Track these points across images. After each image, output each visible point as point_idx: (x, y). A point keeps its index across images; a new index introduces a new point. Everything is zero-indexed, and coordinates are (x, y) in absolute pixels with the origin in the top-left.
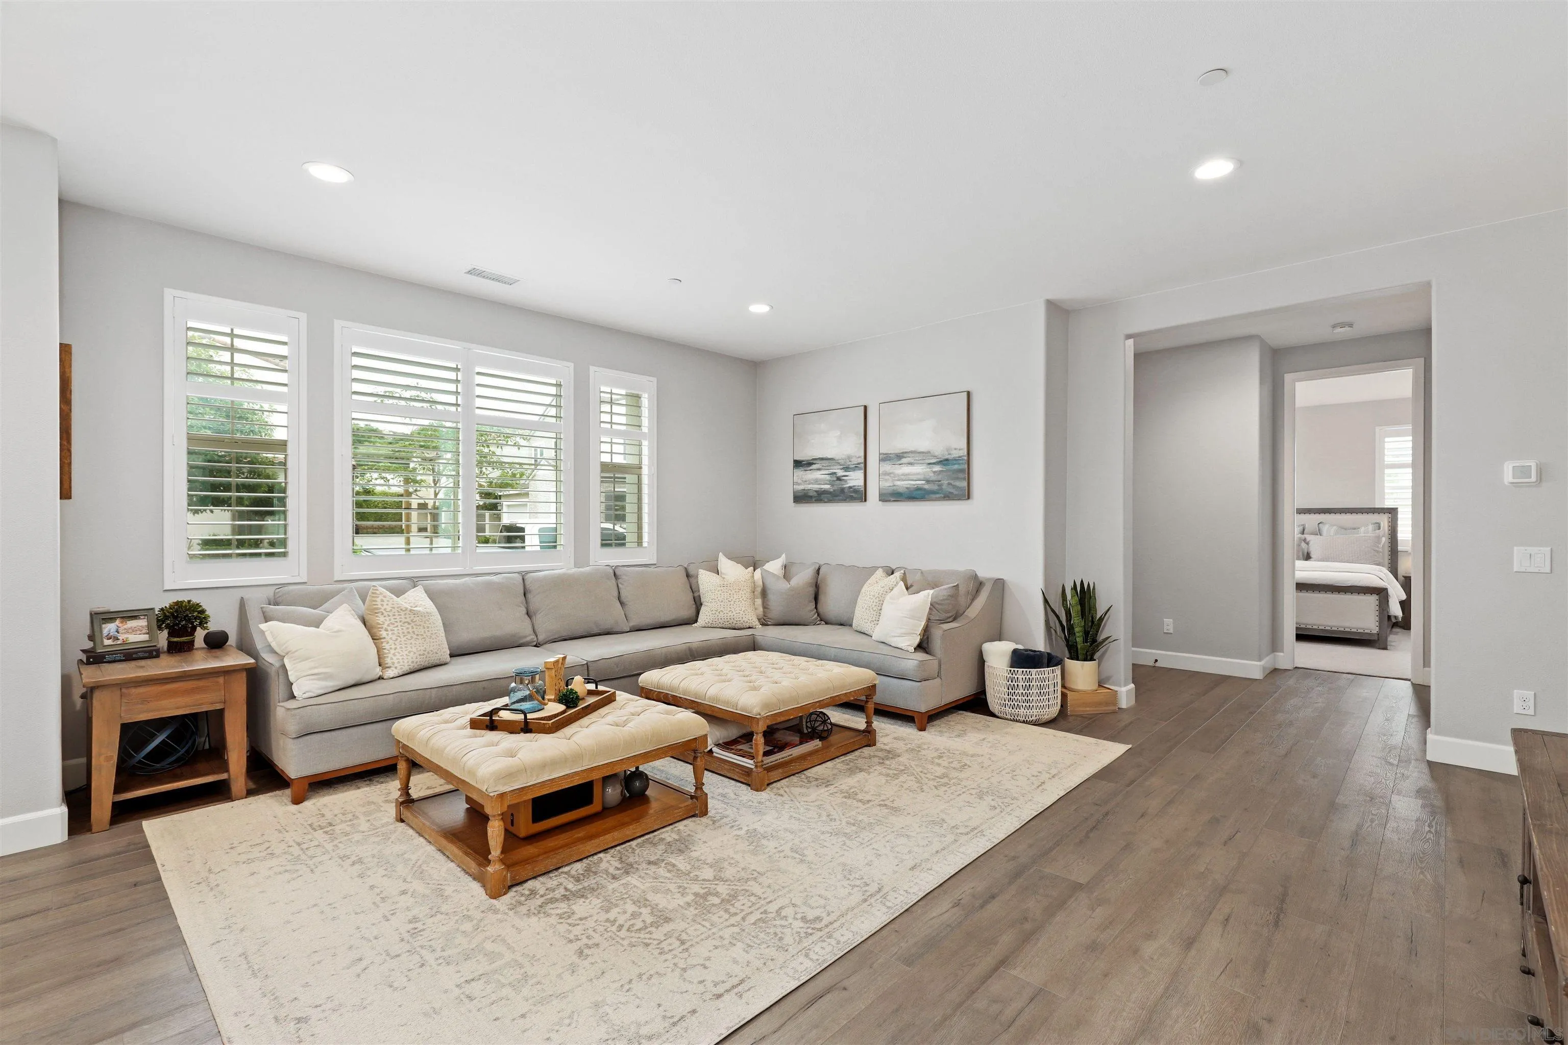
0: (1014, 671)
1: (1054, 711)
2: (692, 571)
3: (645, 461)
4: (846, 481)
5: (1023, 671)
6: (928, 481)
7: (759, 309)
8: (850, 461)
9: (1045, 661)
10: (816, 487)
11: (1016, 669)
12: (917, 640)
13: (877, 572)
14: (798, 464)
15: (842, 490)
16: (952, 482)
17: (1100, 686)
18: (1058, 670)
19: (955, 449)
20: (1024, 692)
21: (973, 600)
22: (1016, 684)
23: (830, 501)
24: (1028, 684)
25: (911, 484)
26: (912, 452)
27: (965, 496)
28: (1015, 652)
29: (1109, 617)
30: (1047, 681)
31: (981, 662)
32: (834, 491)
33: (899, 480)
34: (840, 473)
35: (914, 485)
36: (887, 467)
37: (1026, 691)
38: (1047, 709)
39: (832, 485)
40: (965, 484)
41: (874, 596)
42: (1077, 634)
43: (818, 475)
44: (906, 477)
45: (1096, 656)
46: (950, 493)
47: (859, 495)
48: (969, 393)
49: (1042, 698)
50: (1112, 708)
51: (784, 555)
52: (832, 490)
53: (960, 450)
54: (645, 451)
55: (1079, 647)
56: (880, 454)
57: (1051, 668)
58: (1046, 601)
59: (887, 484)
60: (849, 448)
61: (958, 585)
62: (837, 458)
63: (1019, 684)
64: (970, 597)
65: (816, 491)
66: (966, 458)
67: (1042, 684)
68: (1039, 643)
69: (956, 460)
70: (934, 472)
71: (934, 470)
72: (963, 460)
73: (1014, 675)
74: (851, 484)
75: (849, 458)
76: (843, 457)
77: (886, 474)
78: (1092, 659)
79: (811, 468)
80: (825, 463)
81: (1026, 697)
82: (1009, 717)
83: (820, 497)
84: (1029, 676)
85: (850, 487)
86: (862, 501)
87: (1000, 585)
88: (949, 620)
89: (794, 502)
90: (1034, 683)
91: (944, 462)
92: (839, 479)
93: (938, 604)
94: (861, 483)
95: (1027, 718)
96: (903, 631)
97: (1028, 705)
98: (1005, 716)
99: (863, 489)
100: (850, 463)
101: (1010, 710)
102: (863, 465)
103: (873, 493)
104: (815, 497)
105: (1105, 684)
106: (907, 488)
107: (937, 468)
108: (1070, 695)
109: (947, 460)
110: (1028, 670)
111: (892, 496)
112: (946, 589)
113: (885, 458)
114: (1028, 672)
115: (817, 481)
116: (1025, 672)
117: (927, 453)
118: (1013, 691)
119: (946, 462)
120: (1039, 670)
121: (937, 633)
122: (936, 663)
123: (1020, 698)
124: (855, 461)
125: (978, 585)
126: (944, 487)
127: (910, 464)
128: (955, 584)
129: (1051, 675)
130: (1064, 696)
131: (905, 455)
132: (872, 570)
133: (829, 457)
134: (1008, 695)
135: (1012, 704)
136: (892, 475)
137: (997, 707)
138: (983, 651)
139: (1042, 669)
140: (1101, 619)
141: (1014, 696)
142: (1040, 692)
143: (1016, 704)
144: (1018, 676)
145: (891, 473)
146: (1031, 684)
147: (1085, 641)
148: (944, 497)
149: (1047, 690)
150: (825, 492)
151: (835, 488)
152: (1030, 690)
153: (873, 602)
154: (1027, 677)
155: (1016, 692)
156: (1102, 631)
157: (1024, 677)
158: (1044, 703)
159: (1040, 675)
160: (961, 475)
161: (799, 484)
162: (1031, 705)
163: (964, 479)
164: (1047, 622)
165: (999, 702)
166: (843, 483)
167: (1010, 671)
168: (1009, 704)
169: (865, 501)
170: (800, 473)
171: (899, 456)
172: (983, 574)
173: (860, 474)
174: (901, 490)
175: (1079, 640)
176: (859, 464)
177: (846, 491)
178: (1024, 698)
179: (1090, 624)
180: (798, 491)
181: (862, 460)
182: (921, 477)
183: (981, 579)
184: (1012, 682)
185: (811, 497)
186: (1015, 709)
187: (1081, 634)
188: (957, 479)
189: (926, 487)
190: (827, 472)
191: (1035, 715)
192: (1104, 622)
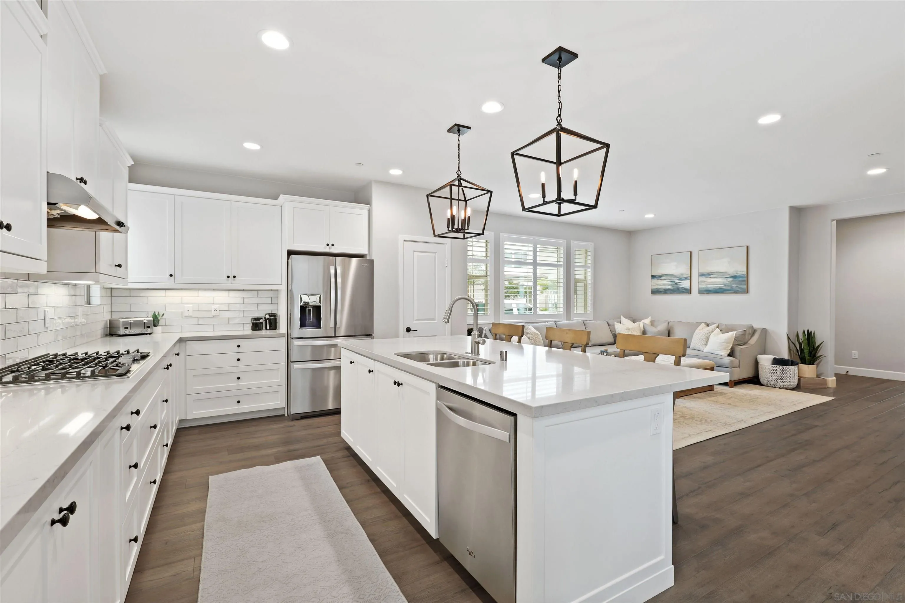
0: (775, 366)
1: (795, 384)
2: (610, 323)
3: (589, 277)
4: (680, 285)
5: (779, 367)
6: (725, 285)
7: (650, 216)
8: (682, 276)
9: (790, 363)
10: (664, 287)
11: (776, 366)
12: (728, 352)
13: (702, 324)
14: (653, 277)
15: (678, 289)
16: (738, 285)
17: (817, 377)
18: (796, 367)
19: (740, 271)
20: (780, 375)
21: (751, 337)
22: (776, 372)
23: (671, 293)
24: (782, 372)
25: (716, 286)
26: (716, 272)
27: (745, 292)
28: (775, 359)
29: (822, 347)
30: (791, 371)
31: (757, 363)
32: (674, 289)
33: (709, 285)
34: (677, 281)
35: (718, 287)
36: (703, 279)
37: (781, 375)
38: (791, 383)
39: (673, 286)
40: (745, 286)
41: (703, 334)
42: (806, 353)
43: (665, 282)
44: (713, 283)
45: (816, 363)
46: (737, 290)
47: (688, 291)
48: (747, 247)
49: (789, 378)
50: (824, 386)
51: (650, 317)
52: (672, 289)
53: (743, 271)
54: (589, 273)
55: (806, 358)
56: (699, 273)
57: (794, 366)
58: (789, 338)
59: (703, 286)
60: (682, 269)
61: (746, 330)
62: (675, 274)
63: (777, 372)
64: (750, 336)
65: (664, 289)
66: (746, 275)
67: (789, 372)
68: (785, 355)
69: (741, 276)
70: (729, 281)
71: (729, 280)
72: (745, 276)
73: (775, 368)
74: (683, 286)
75: (682, 274)
76: (679, 274)
77: (702, 282)
78: (813, 364)
79: (661, 279)
80: (668, 277)
81: (781, 378)
82: (772, 386)
83: (666, 292)
84: (783, 369)
85: (682, 288)
86: (689, 294)
87: (764, 331)
88: (741, 345)
89: (651, 294)
90: (785, 372)
91: (734, 277)
92: (676, 284)
93: (738, 338)
94: (689, 285)
95: (781, 386)
96: (722, 348)
97: (782, 381)
98: (770, 385)
99: (689, 288)
100: (682, 277)
101: (772, 383)
102: (689, 278)
103: (695, 290)
104: (663, 291)
105: (820, 376)
106: (714, 288)
107: (730, 279)
108: (802, 380)
109: (735, 276)
110: (782, 366)
111: (704, 292)
112: (740, 332)
113: (702, 275)
114: (782, 367)
115: (664, 285)
116: (780, 367)
117: (725, 273)
118: (774, 375)
119: (735, 277)
120: (787, 366)
121: (738, 349)
122: (738, 361)
123: (778, 378)
124: (685, 276)
125: (754, 331)
126: (734, 288)
127: (716, 277)
128: (745, 330)
129: (793, 369)
130: (799, 380)
131: (713, 274)
132: (698, 324)
133: (671, 274)
134: (772, 376)
135: (774, 380)
136: (706, 282)
137: (766, 382)
138: (757, 358)
139: (789, 366)
140: (818, 346)
141: (775, 377)
142: (788, 376)
143: (776, 380)
144: (777, 368)
145: (705, 282)
146: (784, 372)
147: (810, 356)
148: (734, 292)
149: (791, 375)
150: (669, 289)
151: (674, 288)
152: (783, 375)
153: (703, 337)
154: (782, 369)
155: (776, 375)
156: (818, 353)
157: (780, 369)
158: (790, 380)
159: (788, 368)
160: (743, 283)
161: (654, 286)
162: (783, 381)
163: (745, 284)
164: (789, 347)
165: (767, 380)
166: (678, 285)
167: (773, 366)
168: (772, 380)
169: (691, 293)
170: (655, 281)
171: (709, 274)
172: (755, 326)
173: (688, 282)
174: (710, 289)
175: (807, 355)
176: (687, 277)
177: (680, 289)
178: (780, 378)
179: (812, 349)
180: (654, 289)
181: (689, 276)
182: (722, 283)
183: (755, 329)
184: (774, 371)
185: (661, 292)
186: (775, 383)
187: (808, 353)
188: (741, 284)
189: (724, 288)
190: (670, 281)
191: (785, 385)
192: (819, 349)
